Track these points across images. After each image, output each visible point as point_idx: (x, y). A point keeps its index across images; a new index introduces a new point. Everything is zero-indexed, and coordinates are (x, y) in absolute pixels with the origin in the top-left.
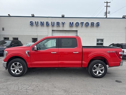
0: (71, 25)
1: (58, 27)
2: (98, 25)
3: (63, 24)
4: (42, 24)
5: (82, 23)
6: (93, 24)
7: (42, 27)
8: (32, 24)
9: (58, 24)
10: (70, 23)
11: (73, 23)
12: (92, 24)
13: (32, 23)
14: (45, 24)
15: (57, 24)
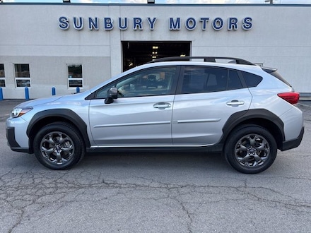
0: (174, 25)
1: (138, 34)
2: (248, 24)
3: (152, 23)
4: (94, 25)
5: (204, 20)
6: (235, 24)
7: (94, 33)
8: (64, 24)
9: (138, 23)
10: (172, 19)
11: (178, 19)
12: (233, 23)
13: (65, 21)
14: (101, 24)
15: (135, 23)
